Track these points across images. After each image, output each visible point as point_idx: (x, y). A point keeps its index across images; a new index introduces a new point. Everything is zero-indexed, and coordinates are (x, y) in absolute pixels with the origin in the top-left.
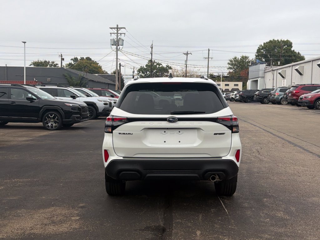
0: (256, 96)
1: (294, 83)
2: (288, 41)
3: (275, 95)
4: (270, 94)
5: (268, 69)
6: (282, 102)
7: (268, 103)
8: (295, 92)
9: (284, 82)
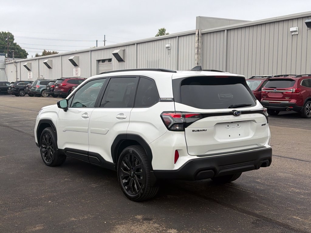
0: (11, 89)
1: (42, 76)
2: (9, 33)
3: (35, 88)
4: (28, 87)
5: (9, 60)
6: (43, 95)
7: (24, 96)
8: (62, 85)
9: (30, 74)
